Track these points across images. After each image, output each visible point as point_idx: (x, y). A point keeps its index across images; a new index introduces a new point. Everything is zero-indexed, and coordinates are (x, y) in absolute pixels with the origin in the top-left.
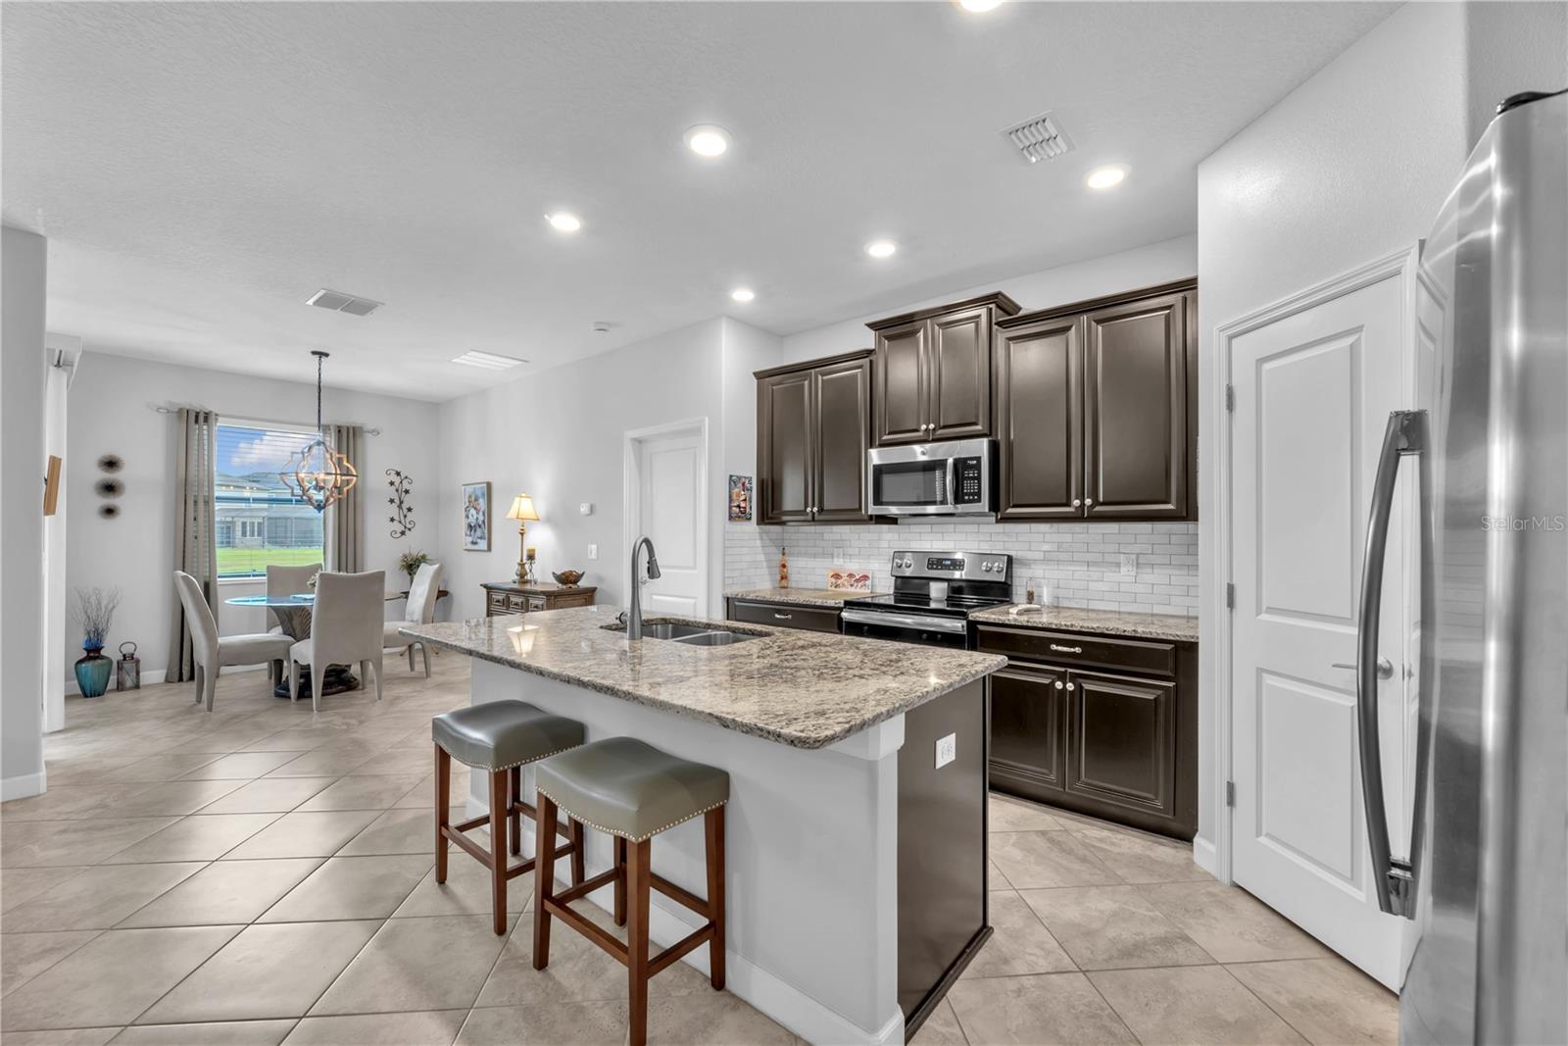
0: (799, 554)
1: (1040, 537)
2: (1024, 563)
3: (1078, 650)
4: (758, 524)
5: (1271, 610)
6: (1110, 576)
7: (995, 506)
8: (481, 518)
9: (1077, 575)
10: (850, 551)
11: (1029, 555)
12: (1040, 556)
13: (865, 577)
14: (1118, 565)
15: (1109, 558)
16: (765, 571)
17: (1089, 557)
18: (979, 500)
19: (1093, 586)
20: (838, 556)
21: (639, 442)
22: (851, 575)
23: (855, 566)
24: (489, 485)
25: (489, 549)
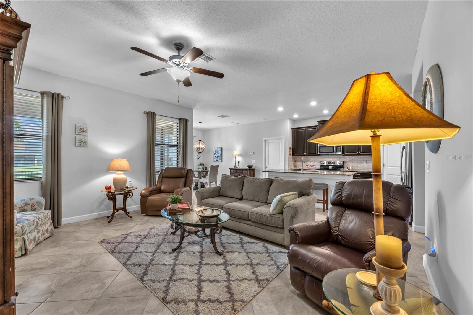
0: (298, 162)
1: (349, 158)
2: (346, 162)
3: (360, 174)
4: (292, 156)
5: (390, 167)
6: (362, 164)
7: (343, 153)
8: (219, 155)
9: (356, 164)
10: (311, 161)
11: (347, 161)
12: (349, 161)
13: (314, 166)
14: (363, 162)
15: (361, 161)
16: (293, 165)
17: (358, 161)
18: (340, 152)
19: (358, 166)
20: (308, 162)
21: (265, 140)
22: (310, 165)
23: (311, 164)
24: (222, 148)
25: (222, 161)
